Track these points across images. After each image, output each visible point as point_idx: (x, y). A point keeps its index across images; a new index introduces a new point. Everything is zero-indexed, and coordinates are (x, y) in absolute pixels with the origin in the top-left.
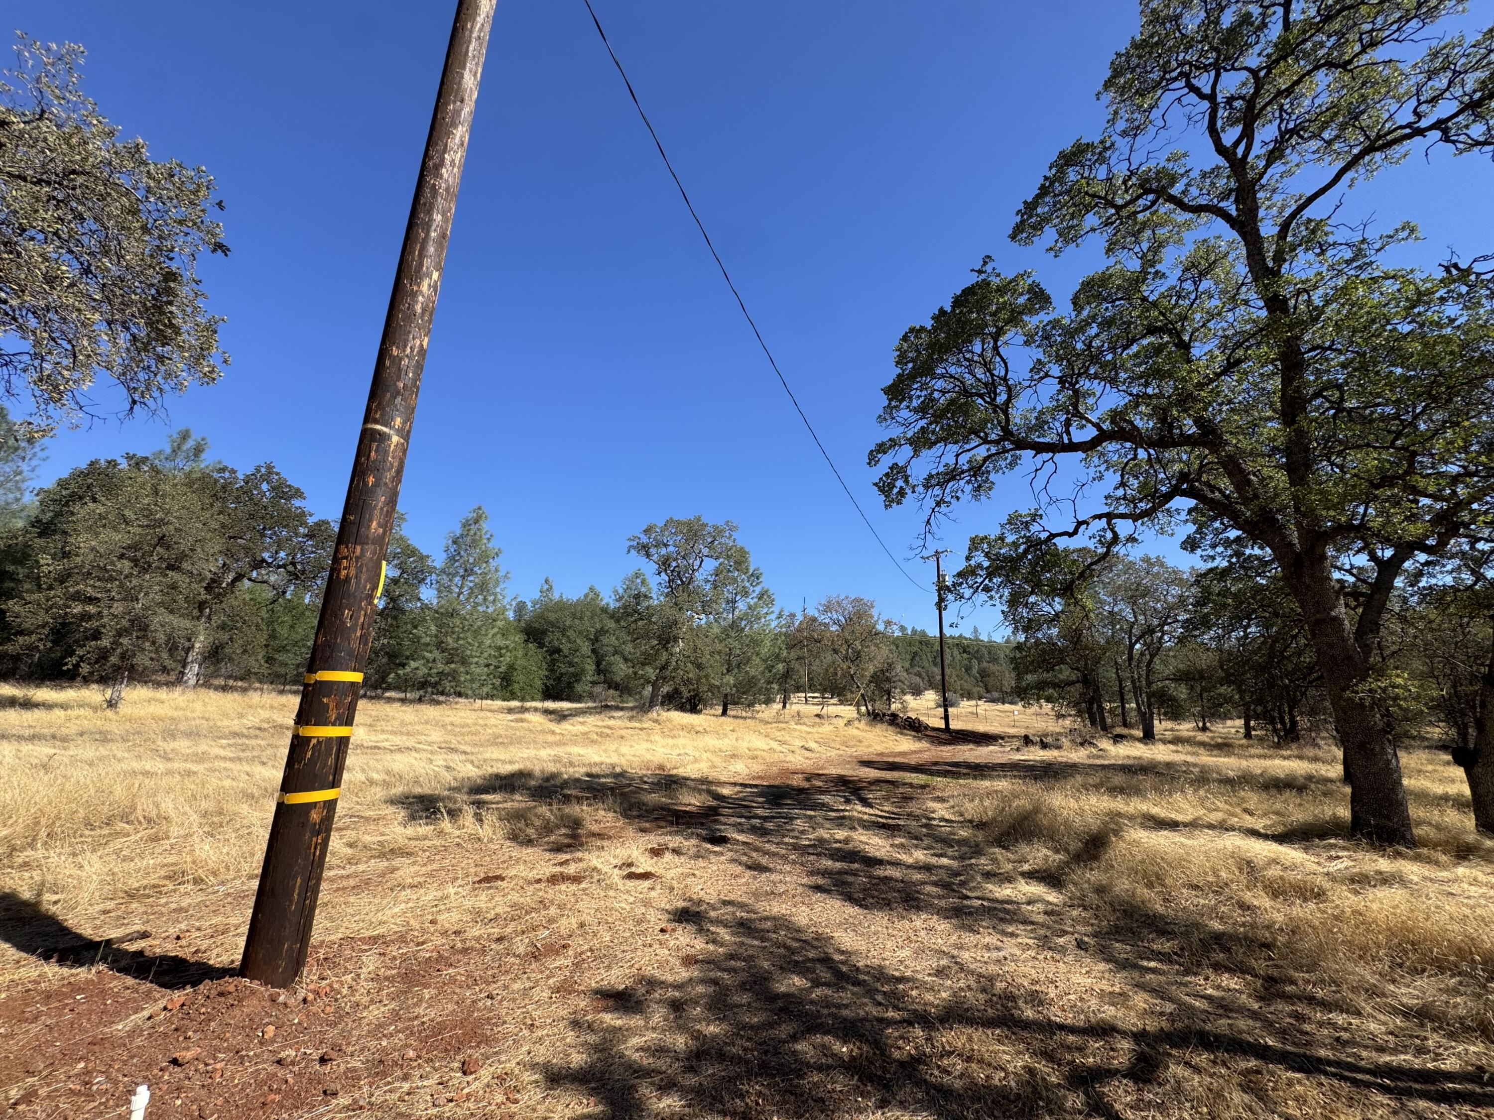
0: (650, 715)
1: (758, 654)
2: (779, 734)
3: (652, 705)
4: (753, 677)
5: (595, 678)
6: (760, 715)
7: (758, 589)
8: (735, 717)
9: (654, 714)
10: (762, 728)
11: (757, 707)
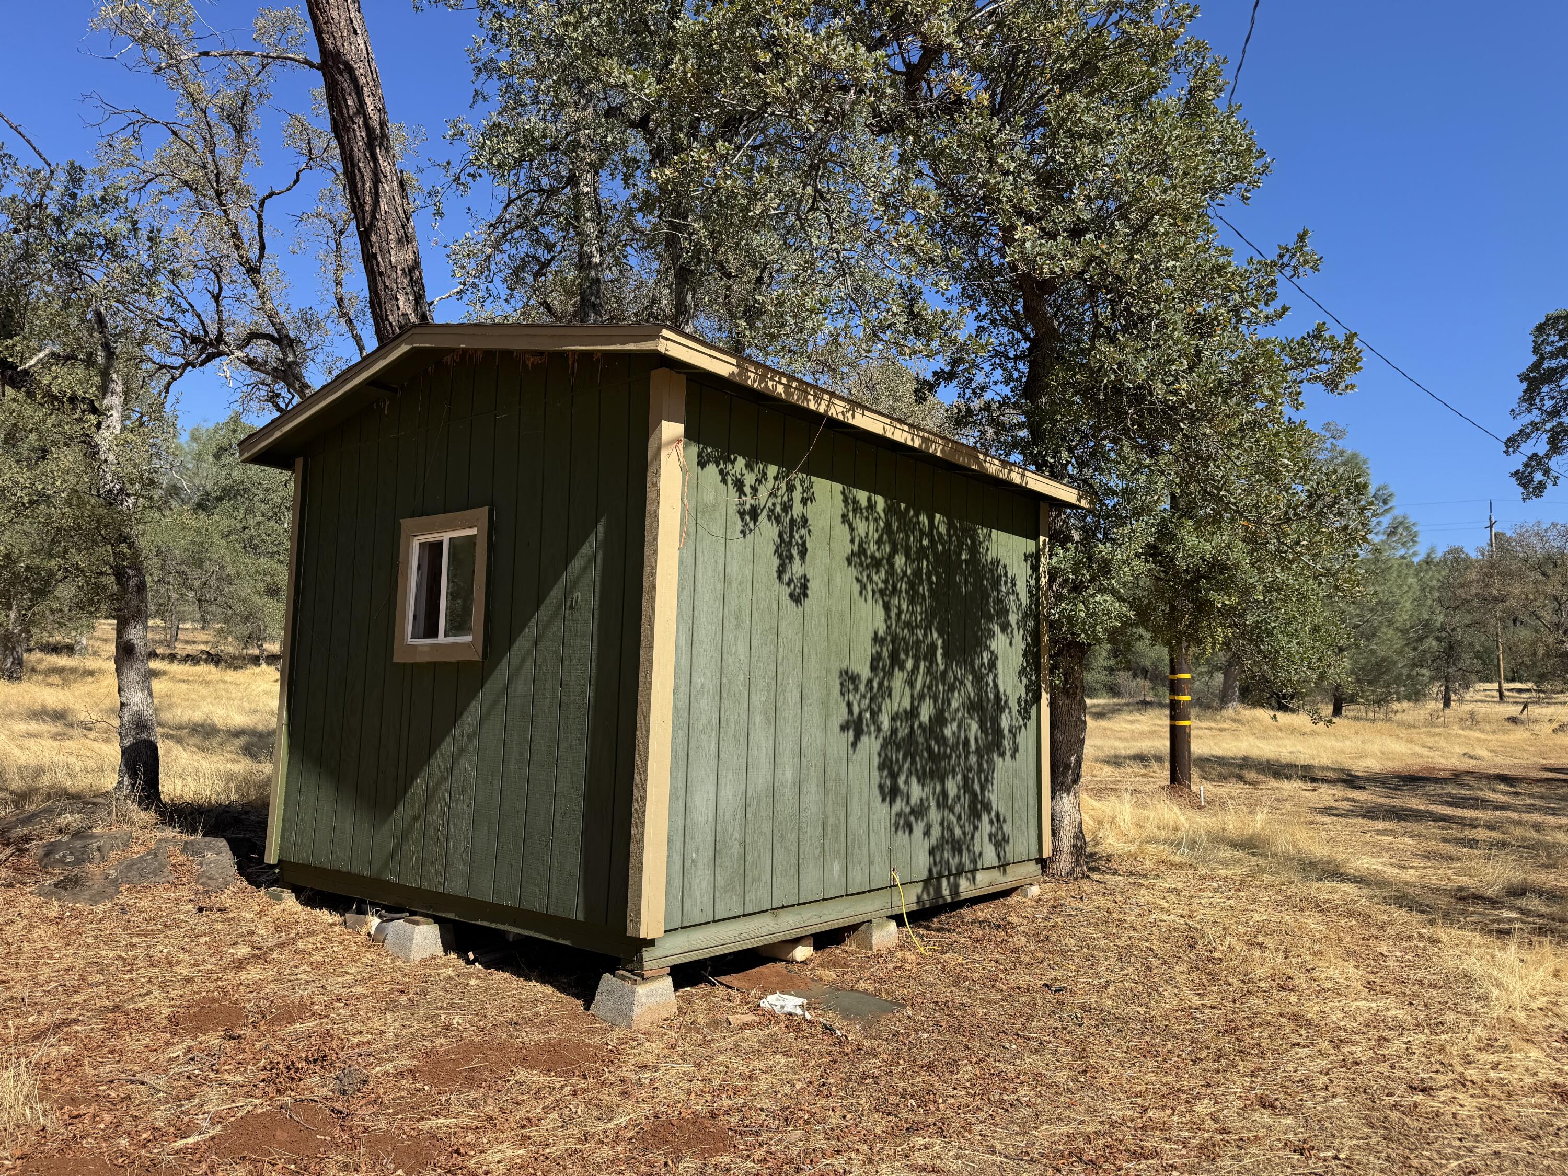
0: (1225, 713)
1: (1390, 623)
2: (1432, 739)
3: (1224, 699)
4: (1384, 659)
5: (1112, 662)
6: (1400, 716)
7: (1386, 520)
8: (1356, 719)
9: (1229, 712)
10: (1403, 733)
11: (1395, 706)
